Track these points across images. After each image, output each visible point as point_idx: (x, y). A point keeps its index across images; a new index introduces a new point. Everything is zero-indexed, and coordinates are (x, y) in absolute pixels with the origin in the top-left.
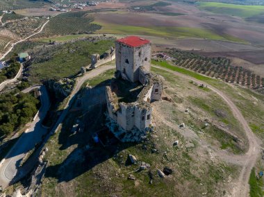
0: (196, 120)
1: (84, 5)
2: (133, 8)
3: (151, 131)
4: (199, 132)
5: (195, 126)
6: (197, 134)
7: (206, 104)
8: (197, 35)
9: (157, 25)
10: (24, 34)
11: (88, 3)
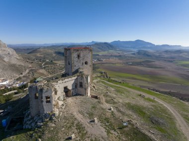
0: (116, 119)
1: (96, 60)
2: (127, 63)
3: (51, 119)
4: (112, 132)
5: (111, 125)
6: (108, 132)
7: (144, 111)
8: (175, 82)
9: (143, 74)
10: (53, 72)
11: (98, 59)
